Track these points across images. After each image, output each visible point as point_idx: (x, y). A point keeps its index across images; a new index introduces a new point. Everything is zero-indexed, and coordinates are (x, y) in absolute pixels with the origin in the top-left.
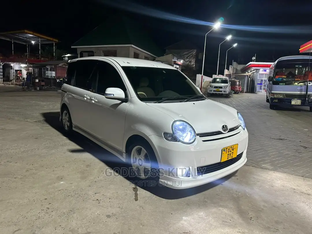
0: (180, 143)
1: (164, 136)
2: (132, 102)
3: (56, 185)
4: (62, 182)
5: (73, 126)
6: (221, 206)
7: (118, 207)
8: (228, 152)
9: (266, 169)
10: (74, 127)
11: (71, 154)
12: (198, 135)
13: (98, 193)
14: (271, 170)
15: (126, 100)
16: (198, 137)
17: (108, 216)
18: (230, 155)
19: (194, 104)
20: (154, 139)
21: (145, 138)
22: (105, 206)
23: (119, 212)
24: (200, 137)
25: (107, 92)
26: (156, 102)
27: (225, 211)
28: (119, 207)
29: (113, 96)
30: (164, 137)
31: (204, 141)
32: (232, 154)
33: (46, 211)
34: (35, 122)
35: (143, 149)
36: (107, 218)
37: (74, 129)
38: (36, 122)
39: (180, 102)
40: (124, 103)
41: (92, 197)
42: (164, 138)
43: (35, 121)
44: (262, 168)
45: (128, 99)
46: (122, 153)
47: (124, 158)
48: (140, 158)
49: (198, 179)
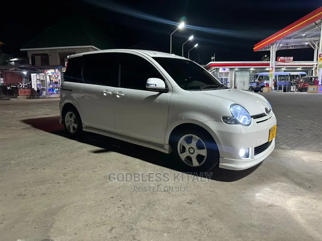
5: (83, 126)
7: (190, 194)
10: (85, 128)
11: (96, 154)
12: (252, 117)
15: (166, 90)
16: (252, 119)
17: (190, 203)
19: (229, 90)
20: (212, 125)
21: (200, 125)
23: (196, 198)
24: (254, 119)
25: (148, 82)
28: (192, 194)
29: (155, 86)
31: (257, 122)
32: (273, 134)
34: (22, 129)
36: (189, 205)
37: (84, 130)
38: (24, 129)
42: (224, 122)
45: (168, 89)
46: (162, 146)
47: (166, 150)
48: (192, 146)
49: (256, 159)
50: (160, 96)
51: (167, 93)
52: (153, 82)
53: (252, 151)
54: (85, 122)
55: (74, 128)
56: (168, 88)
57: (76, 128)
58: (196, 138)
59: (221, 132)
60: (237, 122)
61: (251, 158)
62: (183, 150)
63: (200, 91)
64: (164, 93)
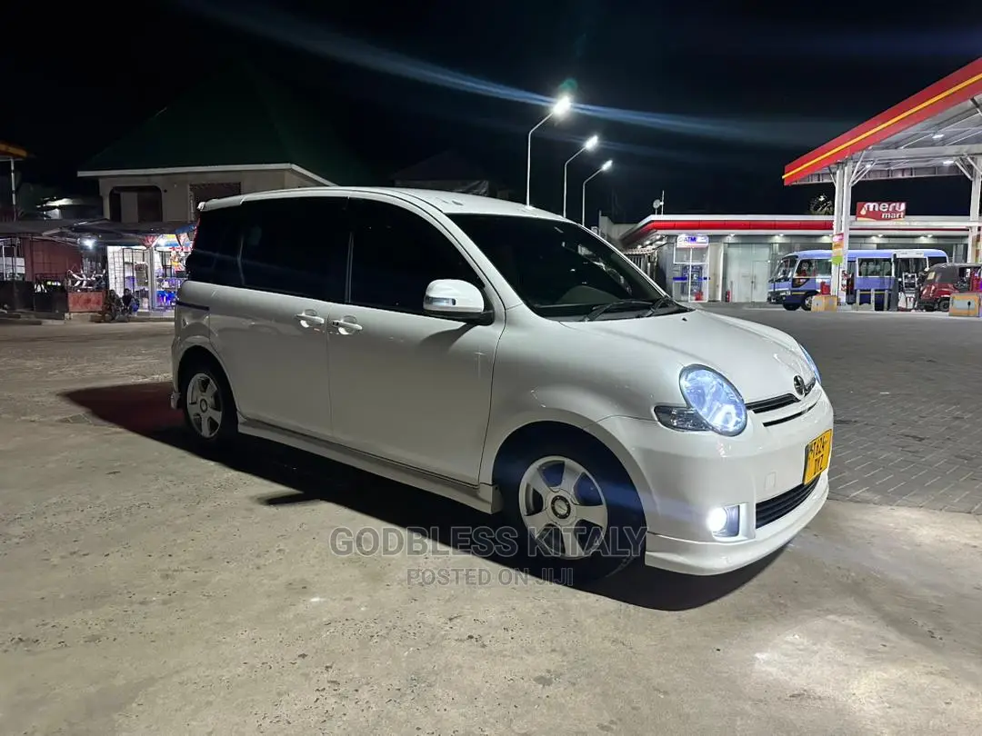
0: (711, 434)
1: (658, 417)
2: (508, 321)
3: (301, 608)
4: (315, 600)
5: (241, 419)
6: (829, 612)
7: (549, 650)
8: (817, 455)
10: (244, 424)
11: (272, 510)
12: (749, 407)
15: (486, 318)
16: (750, 412)
17: (544, 681)
18: (819, 462)
19: (684, 319)
20: (622, 430)
22: (507, 653)
23: (565, 663)
24: (756, 412)
25: (432, 294)
26: (582, 317)
27: (850, 622)
28: (554, 650)
29: (451, 305)
30: (656, 419)
31: (766, 424)
32: (821, 459)
33: (335, 692)
36: (541, 686)
37: (242, 429)
38: (66, 421)
39: (638, 317)
41: (446, 631)
42: (659, 423)
43: (59, 417)
44: (855, 500)
45: (494, 313)
46: (472, 490)
47: (485, 502)
48: (561, 494)
49: (761, 539)
50: (466, 334)
51: (490, 327)
52: (446, 291)
53: (747, 515)
54: (245, 407)
55: (213, 424)
56: (491, 311)
57: (219, 422)
58: (575, 469)
59: (648, 453)
60: (699, 424)
61: (746, 536)
62: (537, 504)
63: (591, 320)
64: (479, 327)
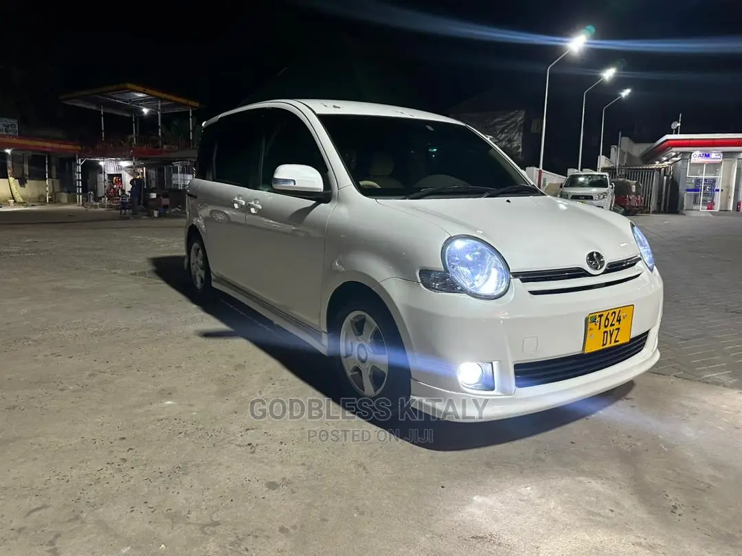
0: (464, 296)
1: (421, 279)
2: (340, 200)
3: (153, 407)
4: (169, 402)
5: (213, 277)
7: (300, 463)
8: (606, 327)
9: (718, 384)
10: (214, 280)
11: (203, 340)
12: (516, 275)
13: (253, 429)
14: (732, 387)
15: (325, 196)
16: (518, 280)
17: (272, 486)
18: (611, 335)
19: (509, 202)
20: (396, 290)
21: (373, 289)
22: (265, 461)
23: (302, 475)
24: (523, 281)
25: (277, 176)
26: (404, 196)
27: (596, 485)
28: (303, 464)
29: (292, 184)
30: (420, 281)
31: (534, 293)
32: (616, 332)
33: (117, 467)
35: (368, 317)
37: (214, 285)
38: (135, 274)
40: (322, 205)
41: (238, 437)
42: (421, 284)
43: (133, 272)
44: (705, 382)
45: (332, 192)
46: (319, 335)
47: (324, 346)
48: (362, 342)
49: (519, 397)
50: (315, 210)
51: (329, 204)
53: (503, 374)
56: (330, 191)
57: (204, 278)
58: (371, 322)
59: (412, 310)
61: (502, 392)
